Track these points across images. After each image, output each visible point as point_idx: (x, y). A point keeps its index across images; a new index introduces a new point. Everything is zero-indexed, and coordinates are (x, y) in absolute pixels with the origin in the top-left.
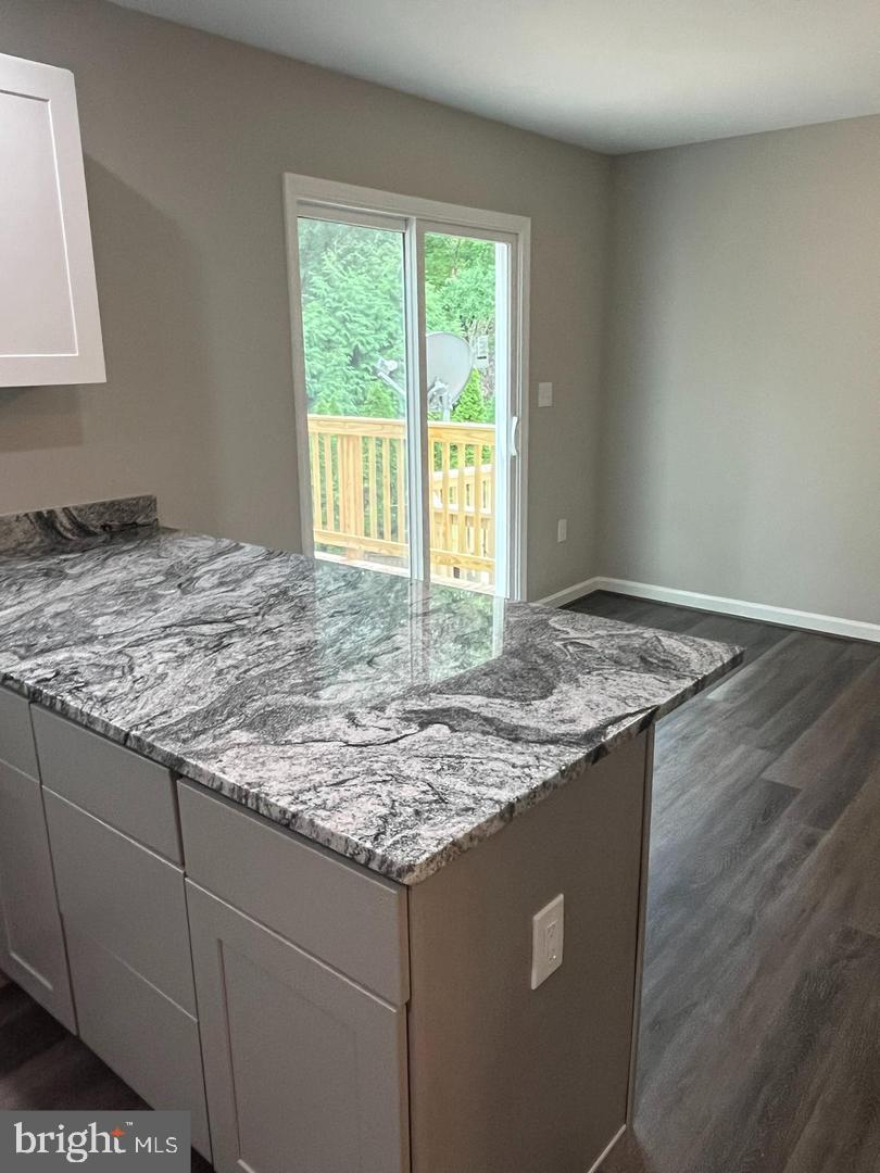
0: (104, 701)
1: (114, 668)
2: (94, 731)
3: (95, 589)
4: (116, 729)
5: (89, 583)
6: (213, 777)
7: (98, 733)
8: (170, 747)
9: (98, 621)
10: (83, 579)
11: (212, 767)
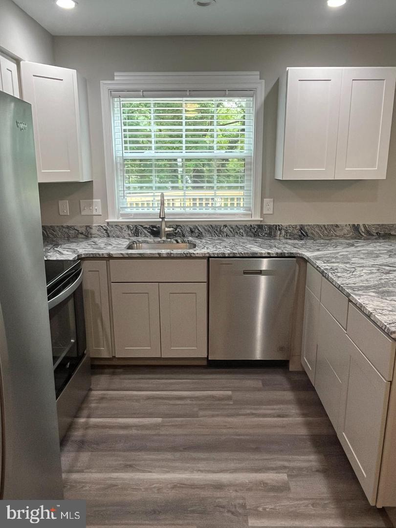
0: (339, 277)
1: (348, 271)
2: (333, 284)
3: (359, 251)
4: (338, 284)
5: (359, 249)
6: (356, 300)
7: (334, 285)
8: (349, 291)
9: (353, 259)
10: (358, 247)
11: (357, 298)
